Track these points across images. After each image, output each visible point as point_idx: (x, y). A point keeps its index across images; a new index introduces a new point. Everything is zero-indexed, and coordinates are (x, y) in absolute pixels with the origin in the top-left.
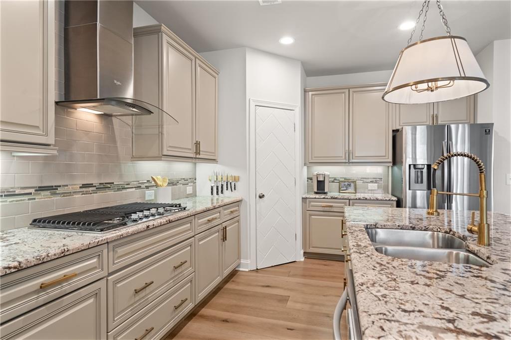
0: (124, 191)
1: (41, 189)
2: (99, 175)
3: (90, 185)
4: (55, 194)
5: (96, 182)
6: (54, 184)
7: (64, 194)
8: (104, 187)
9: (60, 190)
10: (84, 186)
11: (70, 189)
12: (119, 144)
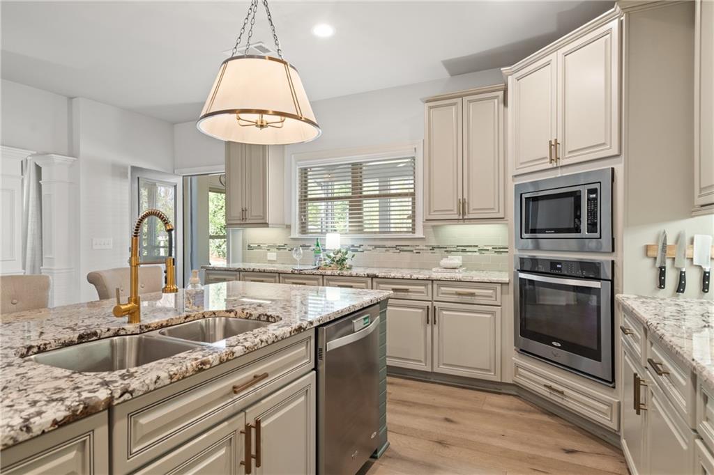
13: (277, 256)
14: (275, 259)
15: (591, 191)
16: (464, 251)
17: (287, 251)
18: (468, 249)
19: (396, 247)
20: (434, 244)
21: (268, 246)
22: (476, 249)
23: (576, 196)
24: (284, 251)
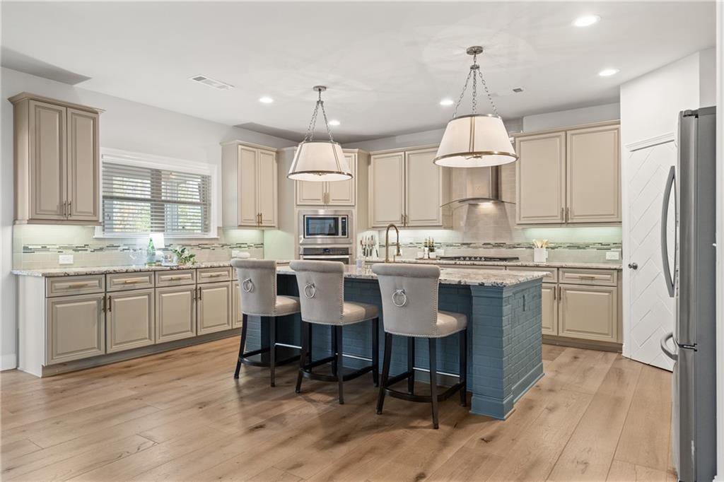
0: (514, 249)
1: (464, 244)
2: (495, 238)
3: (489, 244)
4: (469, 247)
5: (492, 242)
6: (469, 242)
7: (474, 248)
8: (499, 245)
9: (471, 246)
10: (485, 244)
11: (477, 245)
12: (509, 219)
13: (74, 258)
14: (72, 262)
15: (343, 218)
16: (240, 247)
17: (88, 252)
18: (243, 246)
19: (198, 246)
20: (224, 243)
21: (60, 248)
22: (246, 246)
23: (336, 220)
24: (84, 252)
